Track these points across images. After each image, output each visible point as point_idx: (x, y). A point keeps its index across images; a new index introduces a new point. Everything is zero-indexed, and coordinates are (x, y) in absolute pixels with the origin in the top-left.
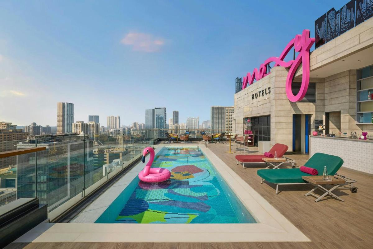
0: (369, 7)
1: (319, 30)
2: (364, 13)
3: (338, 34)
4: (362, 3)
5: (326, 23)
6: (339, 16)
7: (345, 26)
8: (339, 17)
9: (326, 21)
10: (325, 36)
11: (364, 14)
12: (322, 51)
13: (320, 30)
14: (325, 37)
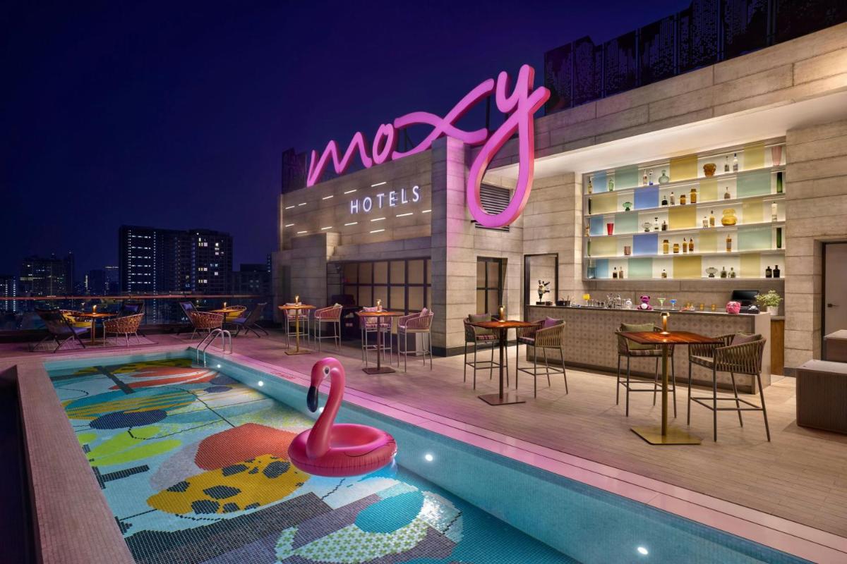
0: (664, 57)
1: (553, 75)
2: (654, 65)
3: (600, 93)
4: (650, 45)
5: (570, 64)
6: (601, 56)
7: (616, 80)
8: (601, 60)
9: (570, 60)
10: (570, 90)
11: (655, 68)
12: (564, 122)
13: (556, 75)
14: (570, 94)
